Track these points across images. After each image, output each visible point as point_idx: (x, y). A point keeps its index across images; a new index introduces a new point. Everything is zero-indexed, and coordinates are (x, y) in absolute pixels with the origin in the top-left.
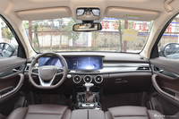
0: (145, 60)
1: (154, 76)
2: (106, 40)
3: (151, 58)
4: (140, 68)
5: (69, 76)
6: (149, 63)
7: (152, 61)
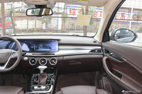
0: (97, 43)
1: (105, 58)
2: (73, 25)
3: (103, 41)
4: (93, 51)
5: (26, 58)
6: (101, 46)
7: (104, 44)
